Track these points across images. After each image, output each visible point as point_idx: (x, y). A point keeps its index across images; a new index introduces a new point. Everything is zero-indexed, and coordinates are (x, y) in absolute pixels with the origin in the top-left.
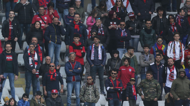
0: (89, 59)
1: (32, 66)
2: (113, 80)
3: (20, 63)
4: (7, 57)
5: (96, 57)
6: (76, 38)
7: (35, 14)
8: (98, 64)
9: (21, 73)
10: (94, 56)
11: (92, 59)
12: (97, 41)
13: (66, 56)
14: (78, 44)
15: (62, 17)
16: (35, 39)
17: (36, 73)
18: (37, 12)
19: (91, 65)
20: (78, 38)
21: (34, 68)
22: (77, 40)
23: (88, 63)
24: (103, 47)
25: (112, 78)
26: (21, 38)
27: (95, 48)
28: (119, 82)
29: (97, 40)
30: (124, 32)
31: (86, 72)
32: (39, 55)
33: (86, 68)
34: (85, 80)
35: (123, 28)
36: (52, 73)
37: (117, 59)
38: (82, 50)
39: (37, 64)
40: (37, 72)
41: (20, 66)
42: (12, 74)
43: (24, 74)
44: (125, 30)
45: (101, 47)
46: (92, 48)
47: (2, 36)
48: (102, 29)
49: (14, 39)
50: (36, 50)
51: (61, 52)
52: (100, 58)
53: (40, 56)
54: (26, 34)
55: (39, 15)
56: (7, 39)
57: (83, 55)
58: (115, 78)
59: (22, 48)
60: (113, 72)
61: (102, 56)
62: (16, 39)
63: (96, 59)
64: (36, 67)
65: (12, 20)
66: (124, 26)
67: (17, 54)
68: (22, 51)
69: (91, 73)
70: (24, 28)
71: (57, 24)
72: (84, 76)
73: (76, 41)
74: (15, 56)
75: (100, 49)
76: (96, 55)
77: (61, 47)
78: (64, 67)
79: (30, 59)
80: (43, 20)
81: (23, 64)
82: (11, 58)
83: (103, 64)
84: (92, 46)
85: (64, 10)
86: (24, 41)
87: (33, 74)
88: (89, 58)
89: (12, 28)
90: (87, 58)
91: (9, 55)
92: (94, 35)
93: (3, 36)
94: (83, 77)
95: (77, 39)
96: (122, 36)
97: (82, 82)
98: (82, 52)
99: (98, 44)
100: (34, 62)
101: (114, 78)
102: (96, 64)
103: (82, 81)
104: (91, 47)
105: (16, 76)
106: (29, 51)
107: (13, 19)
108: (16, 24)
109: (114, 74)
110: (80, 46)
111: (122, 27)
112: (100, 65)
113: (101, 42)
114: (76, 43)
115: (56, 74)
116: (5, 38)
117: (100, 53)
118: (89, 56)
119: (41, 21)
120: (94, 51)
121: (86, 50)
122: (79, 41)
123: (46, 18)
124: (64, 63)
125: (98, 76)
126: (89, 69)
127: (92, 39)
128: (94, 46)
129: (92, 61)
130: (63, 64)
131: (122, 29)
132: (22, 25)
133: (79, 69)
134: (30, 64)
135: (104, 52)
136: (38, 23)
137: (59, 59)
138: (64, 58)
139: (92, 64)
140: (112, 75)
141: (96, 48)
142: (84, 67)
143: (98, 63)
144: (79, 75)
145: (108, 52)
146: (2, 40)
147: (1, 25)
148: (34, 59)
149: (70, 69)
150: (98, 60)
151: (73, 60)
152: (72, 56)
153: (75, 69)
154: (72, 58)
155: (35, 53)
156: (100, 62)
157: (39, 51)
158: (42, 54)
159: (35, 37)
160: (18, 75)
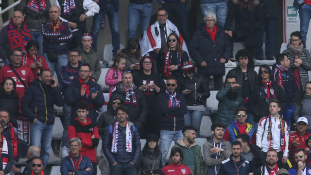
0: (108, 152)
5: (121, 147)
6: (82, 110)
8: (126, 161)
10: (117, 146)
11: (113, 151)
12: (124, 116)
13: (63, 146)
14: (85, 122)
15: (56, 69)
16: (4, 115)
19: (111, 164)
20: (85, 110)
21: (1, 169)
22: (83, 114)
23: (105, 159)
24: (134, 128)
27: (118, 129)
29: (123, 114)
30: (174, 98)
32: (12, 145)
33: (100, 168)
35: (172, 91)
38: (92, 133)
39: (8, 161)
44: (175, 94)
45: (131, 128)
46: (113, 131)
48: (133, 92)
50: (6, 134)
51: (53, 138)
52: (129, 149)
53: (14, 147)
55: (11, 67)
57: (95, 143)
61: (133, 145)
63: (121, 150)
64: (4, 167)
66: (174, 88)
71: (48, 83)
73: (81, 116)
75: (128, 131)
76: (122, 143)
78: (60, 167)
83: (134, 161)
84: (114, 125)
85: (59, 57)
88: (107, 149)
90: (103, 149)
92: (116, 104)
95: (83, 112)
96: (169, 106)
98: (93, 137)
99: (125, 122)
100: (1, 157)
102: (122, 161)
104: (111, 127)
110: (89, 126)
111: (171, 89)
112: (129, 162)
114: (82, 120)
117: (129, 139)
118: (108, 146)
119: (16, 77)
120: (117, 135)
122: (88, 117)
123: (24, 72)
124: (58, 159)
126: (107, 170)
128: (117, 126)
129: (114, 154)
130: (58, 161)
131: (171, 93)
133: (88, 169)
135: (137, 138)
136: (9, 81)
137: (50, 151)
138: (58, 149)
139: (114, 160)
141: (122, 130)
143: (124, 159)
148: (1, 151)
149: (70, 171)
150: (124, 153)
151: (76, 154)
152: (73, 146)
153: (80, 170)
154: (74, 149)
155: (3, 140)
156: (129, 157)
157: (12, 137)
158: (16, 142)
159: (5, 111)
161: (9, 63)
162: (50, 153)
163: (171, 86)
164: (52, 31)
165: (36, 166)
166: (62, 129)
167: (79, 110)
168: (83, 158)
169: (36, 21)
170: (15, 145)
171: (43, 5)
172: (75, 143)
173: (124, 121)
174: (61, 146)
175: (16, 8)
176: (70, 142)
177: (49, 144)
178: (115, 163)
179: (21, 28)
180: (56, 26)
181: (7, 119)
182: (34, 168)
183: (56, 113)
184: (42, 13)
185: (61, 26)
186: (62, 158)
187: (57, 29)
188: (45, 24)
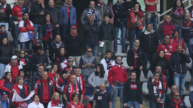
1: (157, 95)
3: (145, 92)
4: (131, 86)
7: (160, 43)
9: (145, 102)
13: (191, 86)
16: (159, 68)
17: (161, 102)
18: (162, 41)
21: (159, 97)
26: (146, 67)
32: (164, 84)
36: (177, 103)
39: (162, 93)
40: (161, 101)
41: (144, 94)
42: (136, 103)
43: (148, 103)
47: (127, 64)
49: (140, 67)
51: (186, 81)
53: (164, 85)
55: (164, 44)
56: (132, 67)
59: (147, 76)
62: (141, 67)
64: (160, 96)
65: (136, 48)
67: (142, 83)
68: (147, 80)
70: (149, 56)
71: (180, 52)
74: (140, 85)
77: (186, 76)
78: (189, 96)
79: (155, 88)
80: (168, 49)
81: (147, 93)
82: (135, 86)
85: (190, 39)
86: (148, 70)
87: (157, 103)
89: (137, 57)
91: (133, 83)
93: (128, 65)
100: (158, 90)
105: (141, 105)
106: (153, 80)
107: (138, 48)
108: (141, 53)
115: (181, 103)
116: (130, 67)
119: (167, 50)
123: (171, 47)
124: (188, 92)
130: (188, 94)
132: (147, 54)
134: (155, 93)
137: (184, 88)
138: (188, 87)
146: (127, 68)
147: (126, 54)
148: (159, 88)
155: (159, 82)
157: (163, 80)
158: (166, 82)
160: (142, 104)
161: (163, 42)
162: (184, 89)
164: (186, 26)
166: (191, 77)
169: (178, 21)
171: (182, 13)
175: (167, 14)
177: (183, 84)
179: (170, 24)
180: (188, 23)
183: (187, 68)
184: (181, 16)
185: (191, 23)
186: (190, 92)
187: (189, 25)
188: (183, 22)
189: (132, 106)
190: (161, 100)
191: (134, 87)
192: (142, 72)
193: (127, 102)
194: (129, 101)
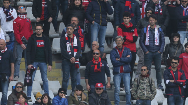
0: (143, 45)
1: (70, 53)
2: (173, 71)
3: (56, 50)
4: (37, 43)
5: (152, 41)
6: (126, 18)
8: (155, 51)
9: (56, 62)
10: (149, 41)
11: (146, 44)
12: (154, 21)
13: (113, 41)
14: (129, 25)
16: (75, 19)
17: (76, 63)
19: (145, 52)
20: (128, 18)
21: (73, 56)
22: (127, 20)
23: (142, 49)
24: (160, 30)
25: (172, 69)
26: (57, 19)
27: (150, 30)
28: (182, 74)
29: (153, 20)
30: (186, 10)
31: (139, 61)
32: (80, 40)
33: (138, 55)
34: (137, 72)
35: (185, 5)
36: (96, 63)
37: (177, 45)
38: (133, 32)
39: (77, 51)
40: (76, 61)
41: (55, 53)
43: (60, 64)
44: (187, 7)
45: (159, 29)
46: (146, 31)
47: (32, 15)
48: (160, 6)
49: (48, 19)
50: (76, 33)
52: (157, 43)
53: (81, 41)
54: (63, 14)
56: (38, 19)
57: (135, 39)
58: (176, 69)
59: (58, 30)
60: (174, 61)
61: (159, 41)
62: (51, 19)
63: (152, 44)
64: (75, 54)
66: (186, 3)
67: (52, 39)
68: (58, 35)
69: (146, 62)
70: (61, 5)
72: (136, 66)
73: (126, 21)
75: (156, 31)
76: (152, 39)
79: (68, 45)
81: (59, 51)
82: (42, 43)
83: (160, 50)
84: (147, 27)
86: (60, 22)
87: (71, 63)
88: (142, 43)
89: (46, 6)
90: (140, 43)
91: (40, 39)
92: (149, 13)
93: (34, 16)
94: (135, 68)
95: (127, 19)
96: (183, 15)
97: (134, 74)
98: (134, 35)
100: (73, 48)
101: (174, 68)
102: (152, 51)
103: (133, 72)
104: (145, 29)
105: (50, 67)
106: (66, 35)
108: (50, 1)
109: (174, 64)
110: (131, 28)
111: (184, 4)
112: (157, 51)
113: (159, 23)
114: (126, 24)
115: (101, 63)
116: (36, 18)
117: (157, 36)
118: (143, 41)
120: (149, 34)
121: (139, 33)
122: (130, 22)
124: (110, 50)
125: (154, 66)
126: (143, 57)
127: (147, 19)
128: (149, 28)
129: (147, 46)
131: (184, 7)
133: (128, 56)
134: (68, 51)
135: (162, 36)
137: (105, 44)
138: (111, 43)
139: (147, 50)
140: (172, 64)
141: (152, 31)
142: (137, 55)
143: (154, 50)
144: (128, 65)
145: (166, 36)
146: (32, 20)
147: (31, 1)
148: (73, 45)
149: (116, 58)
150: (154, 46)
151: (120, 46)
152: (118, 41)
153: (123, 57)
154: (119, 43)
155: (74, 37)
156: (157, 48)
157: (80, 35)
158: (83, 38)
159: (75, 17)
160: (51, 65)
162: (104, 46)
163: (184, 2)
165: (96, 54)
166: (113, 30)
167: (124, 17)
168: (125, 49)
170: (82, 40)
172: (119, 39)
173: (154, 25)
174: (112, 41)
176: (116, 39)
178: (148, 52)
181: (77, 22)
182: (94, 55)
183: (109, 19)
189: (38, 68)
190: (76, 59)
191: (40, 44)
192: (52, 25)
193: (32, 63)
194: (34, 62)
